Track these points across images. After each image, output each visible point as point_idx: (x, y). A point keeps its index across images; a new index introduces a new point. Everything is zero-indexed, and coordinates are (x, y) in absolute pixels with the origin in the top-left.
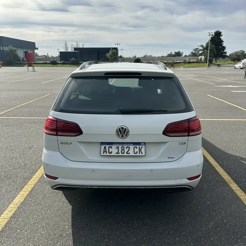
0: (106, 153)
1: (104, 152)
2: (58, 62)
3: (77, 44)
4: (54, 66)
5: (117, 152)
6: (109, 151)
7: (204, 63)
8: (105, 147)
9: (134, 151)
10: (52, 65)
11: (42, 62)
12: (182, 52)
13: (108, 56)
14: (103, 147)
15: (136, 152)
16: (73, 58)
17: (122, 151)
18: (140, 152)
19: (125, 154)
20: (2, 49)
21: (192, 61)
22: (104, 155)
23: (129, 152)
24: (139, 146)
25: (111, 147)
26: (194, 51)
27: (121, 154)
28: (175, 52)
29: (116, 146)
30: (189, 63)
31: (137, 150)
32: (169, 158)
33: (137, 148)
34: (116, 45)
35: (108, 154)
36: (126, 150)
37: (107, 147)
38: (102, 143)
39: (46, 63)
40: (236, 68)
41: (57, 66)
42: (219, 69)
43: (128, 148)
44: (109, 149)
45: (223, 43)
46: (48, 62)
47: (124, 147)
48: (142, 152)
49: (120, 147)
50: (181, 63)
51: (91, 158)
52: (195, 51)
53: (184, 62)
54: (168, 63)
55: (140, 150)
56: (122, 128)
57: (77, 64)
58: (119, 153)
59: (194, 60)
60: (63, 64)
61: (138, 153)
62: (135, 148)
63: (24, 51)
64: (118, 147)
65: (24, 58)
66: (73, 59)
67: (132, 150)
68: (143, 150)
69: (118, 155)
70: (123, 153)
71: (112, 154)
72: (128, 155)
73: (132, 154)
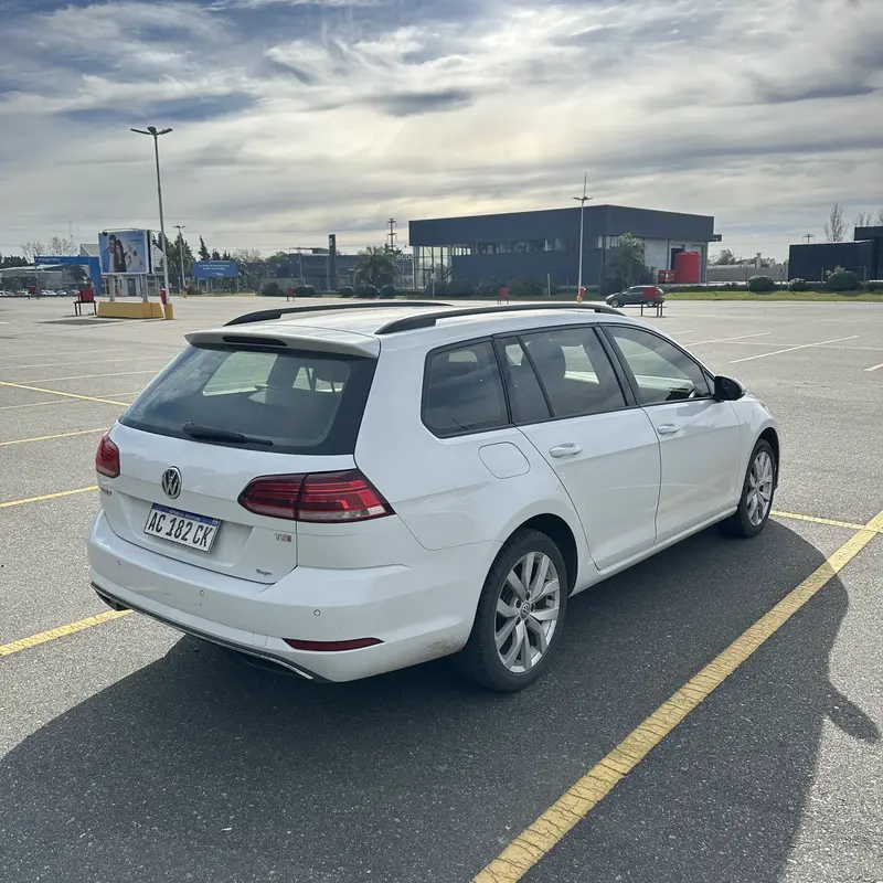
0: (153, 529)
1: (151, 524)
2: (779, 283)
4: (760, 296)
5: (169, 531)
6: (158, 525)
9: (195, 536)
10: (755, 295)
11: (720, 284)
15: (197, 539)
16: (838, 268)
17: (177, 530)
18: (204, 541)
19: (179, 540)
20: (600, 246)
23: (186, 537)
24: (207, 526)
25: (164, 517)
27: (172, 538)
29: (173, 517)
31: (200, 535)
32: (258, 571)
33: (202, 528)
35: (155, 533)
36: (185, 529)
38: (155, 506)
39: (734, 288)
41: (772, 296)
43: (189, 527)
44: (159, 521)
46: (740, 283)
47: (184, 523)
48: (206, 542)
49: (179, 519)
55: (205, 537)
56: (172, 471)
57: (852, 289)
58: (171, 535)
60: (794, 289)
61: (200, 541)
62: (200, 530)
63: (671, 247)
64: (174, 520)
65: (664, 272)
66: (839, 270)
67: (193, 532)
68: (209, 538)
69: (168, 537)
70: (177, 537)
71: (160, 534)
72: (183, 542)
73: (189, 543)
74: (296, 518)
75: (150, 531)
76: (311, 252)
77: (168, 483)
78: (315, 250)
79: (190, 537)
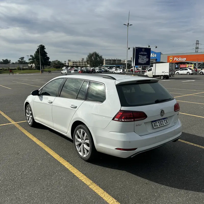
7: (35, 69)
8: (154, 123)
12: (10, 60)
21: (24, 68)
24: (166, 119)
26: (20, 60)
27: (161, 126)
28: (2, 60)
29: (158, 122)
30: (23, 69)
31: (166, 122)
35: (157, 127)
36: (162, 123)
37: (155, 123)
38: (152, 122)
40: (63, 74)
42: (50, 74)
45: (47, 54)
50: (15, 69)
52: (22, 60)
53: (18, 69)
54: (4, 69)
55: (167, 122)
56: (162, 110)
59: (26, 67)
64: (159, 122)
71: (158, 127)
72: (163, 125)
75: (155, 127)
79: (164, 123)
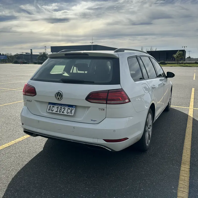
0: (50, 111)
1: (49, 109)
3: (151, 48)
5: (56, 111)
6: (52, 109)
9: (67, 112)
13: (175, 57)
14: (49, 106)
15: (68, 112)
17: (60, 110)
18: (71, 113)
19: (61, 113)
22: (48, 111)
23: (64, 112)
24: (71, 108)
25: (54, 107)
27: (58, 113)
29: (57, 106)
32: (92, 120)
33: (69, 109)
34: (184, 47)
37: (52, 106)
38: (50, 103)
43: (64, 109)
44: (52, 108)
47: (62, 108)
48: (72, 113)
49: (59, 107)
51: (42, 113)
55: (71, 111)
56: (59, 92)
58: (57, 112)
61: (69, 113)
62: (69, 110)
67: (66, 111)
68: (73, 111)
69: (56, 113)
70: (60, 112)
73: (65, 113)
74: (107, 103)
75: (49, 111)
76: (25, 54)
77: (57, 96)
78: (26, 53)
